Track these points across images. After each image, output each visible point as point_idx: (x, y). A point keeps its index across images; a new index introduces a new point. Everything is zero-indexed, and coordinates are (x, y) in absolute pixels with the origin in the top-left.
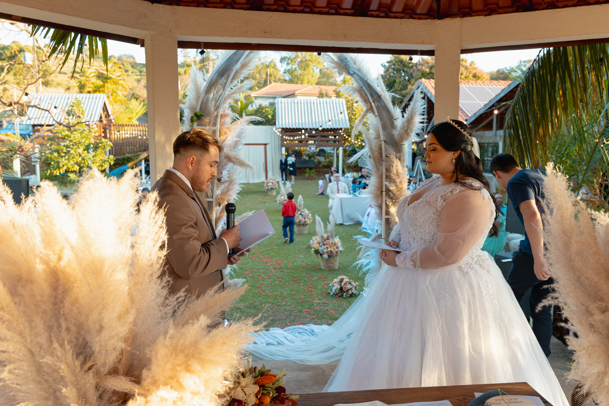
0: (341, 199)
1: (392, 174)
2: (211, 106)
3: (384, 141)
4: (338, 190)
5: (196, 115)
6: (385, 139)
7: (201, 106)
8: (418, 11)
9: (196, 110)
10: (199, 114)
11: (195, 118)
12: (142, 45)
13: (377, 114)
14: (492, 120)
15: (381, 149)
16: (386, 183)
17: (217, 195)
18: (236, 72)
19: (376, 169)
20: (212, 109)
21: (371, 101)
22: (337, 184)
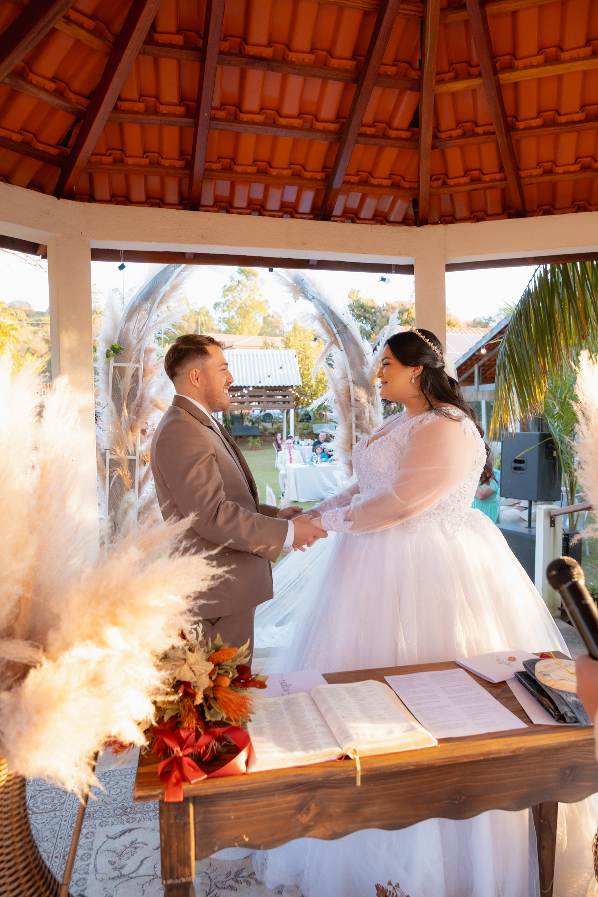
0: (294, 469)
1: (364, 423)
2: (133, 339)
3: (353, 381)
4: (291, 459)
5: (113, 348)
6: (354, 379)
7: (119, 337)
8: (392, 219)
9: (113, 342)
10: (117, 347)
11: (112, 352)
12: (45, 256)
13: (342, 348)
14: (473, 373)
15: (349, 391)
16: (358, 434)
17: (141, 452)
18: (165, 295)
19: (343, 417)
20: (134, 342)
21: (336, 332)
22: (289, 452)
